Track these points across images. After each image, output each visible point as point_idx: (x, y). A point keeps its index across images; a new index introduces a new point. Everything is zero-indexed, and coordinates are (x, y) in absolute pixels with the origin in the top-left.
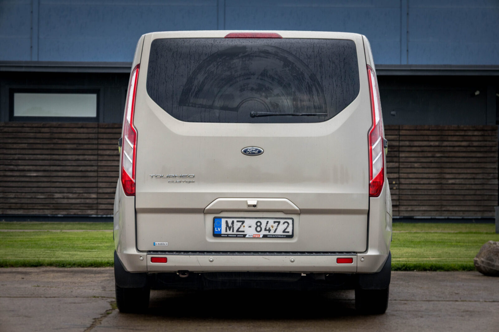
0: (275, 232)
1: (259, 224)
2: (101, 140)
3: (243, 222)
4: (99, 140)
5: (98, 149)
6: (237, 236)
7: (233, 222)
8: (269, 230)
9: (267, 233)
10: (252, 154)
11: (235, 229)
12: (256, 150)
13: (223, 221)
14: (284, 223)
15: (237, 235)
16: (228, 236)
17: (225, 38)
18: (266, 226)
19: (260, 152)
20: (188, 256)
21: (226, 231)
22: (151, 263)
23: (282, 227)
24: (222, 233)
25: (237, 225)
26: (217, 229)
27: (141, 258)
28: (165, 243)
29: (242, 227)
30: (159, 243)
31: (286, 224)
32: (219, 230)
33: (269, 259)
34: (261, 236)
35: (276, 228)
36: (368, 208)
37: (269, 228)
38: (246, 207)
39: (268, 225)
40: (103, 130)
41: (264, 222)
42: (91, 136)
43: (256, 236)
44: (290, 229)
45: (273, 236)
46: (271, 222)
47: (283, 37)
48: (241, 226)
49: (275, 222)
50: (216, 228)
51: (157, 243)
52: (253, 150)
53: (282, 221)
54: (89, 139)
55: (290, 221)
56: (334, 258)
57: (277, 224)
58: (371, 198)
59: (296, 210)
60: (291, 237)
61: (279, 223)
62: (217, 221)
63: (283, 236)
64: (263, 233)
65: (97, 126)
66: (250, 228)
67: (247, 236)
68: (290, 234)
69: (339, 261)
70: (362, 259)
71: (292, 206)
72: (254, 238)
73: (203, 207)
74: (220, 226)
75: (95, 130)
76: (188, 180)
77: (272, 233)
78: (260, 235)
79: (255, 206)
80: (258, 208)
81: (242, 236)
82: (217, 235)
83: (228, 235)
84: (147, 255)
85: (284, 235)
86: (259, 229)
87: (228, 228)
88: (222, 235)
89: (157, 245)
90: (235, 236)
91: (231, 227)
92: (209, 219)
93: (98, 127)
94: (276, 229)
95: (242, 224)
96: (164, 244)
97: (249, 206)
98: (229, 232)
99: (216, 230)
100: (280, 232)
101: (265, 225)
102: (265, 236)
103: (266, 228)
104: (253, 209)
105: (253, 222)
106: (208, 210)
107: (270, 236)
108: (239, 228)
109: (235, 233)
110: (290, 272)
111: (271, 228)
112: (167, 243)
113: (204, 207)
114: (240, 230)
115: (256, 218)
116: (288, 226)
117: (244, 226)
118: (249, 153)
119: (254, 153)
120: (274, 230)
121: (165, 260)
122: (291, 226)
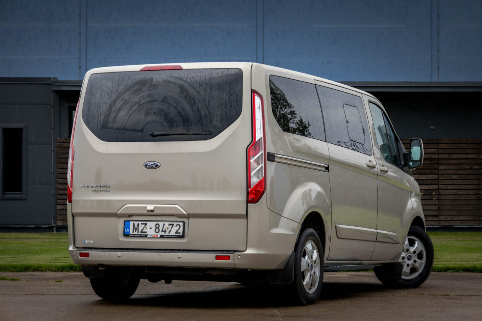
0: (169, 233)
1: (157, 226)
3: (146, 224)
6: (141, 236)
7: (138, 225)
8: (165, 231)
9: (163, 233)
10: (151, 167)
11: (140, 231)
12: (154, 164)
13: (131, 223)
14: (176, 226)
15: (141, 235)
16: (134, 236)
17: (140, 71)
18: (163, 228)
19: (157, 165)
20: (103, 252)
21: (133, 232)
22: (80, 257)
23: (175, 229)
24: (130, 233)
25: (141, 227)
26: (127, 230)
27: (74, 253)
28: (91, 241)
29: (145, 228)
30: (88, 241)
31: (178, 226)
32: (128, 231)
33: (161, 256)
34: (159, 236)
35: (170, 229)
37: (165, 230)
38: (146, 212)
39: (164, 227)
41: (161, 224)
43: (155, 236)
44: (181, 231)
45: (168, 236)
46: (167, 224)
48: (144, 228)
49: (169, 225)
50: (126, 230)
51: (86, 241)
52: (152, 164)
53: (175, 224)
55: (181, 224)
56: (214, 255)
57: (171, 226)
59: (184, 214)
61: (173, 225)
62: (127, 223)
63: (175, 236)
64: (161, 233)
66: (151, 229)
67: (148, 236)
68: (181, 234)
69: (217, 258)
70: (239, 257)
71: (181, 211)
72: (153, 238)
74: (129, 228)
76: (105, 189)
77: (167, 233)
78: (158, 235)
79: (152, 211)
81: (145, 236)
82: (126, 235)
83: (134, 235)
84: (77, 251)
85: (176, 236)
86: (157, 230)
87: (134, 229)
88: (130, 235)
89: (86, 243)
90: (140, 236)
91: (137, 228)
92: (121, 221)
94: (170, 231)
95: (145, 226)
96: (91, 242)
97: (148, 211)
98: (135, 233)
99: (126, 231)
100: (173, 233)
101: (162, 227)
102: (162, 236)
103: (162, 230)
104: (151, 214)
106: (119, 214)
107: (165, 236)
108: (143, 229)
109: (140, 233)
111: (167, 230)
112: (93, 241)
113: (116, 212)
114: (143, 231)
115: (155, 221)
116: (179, 228)
117: (146, 228)
118: (149, 167)
119: (153, 167)
120: (169, 231)
122: (182, 228)
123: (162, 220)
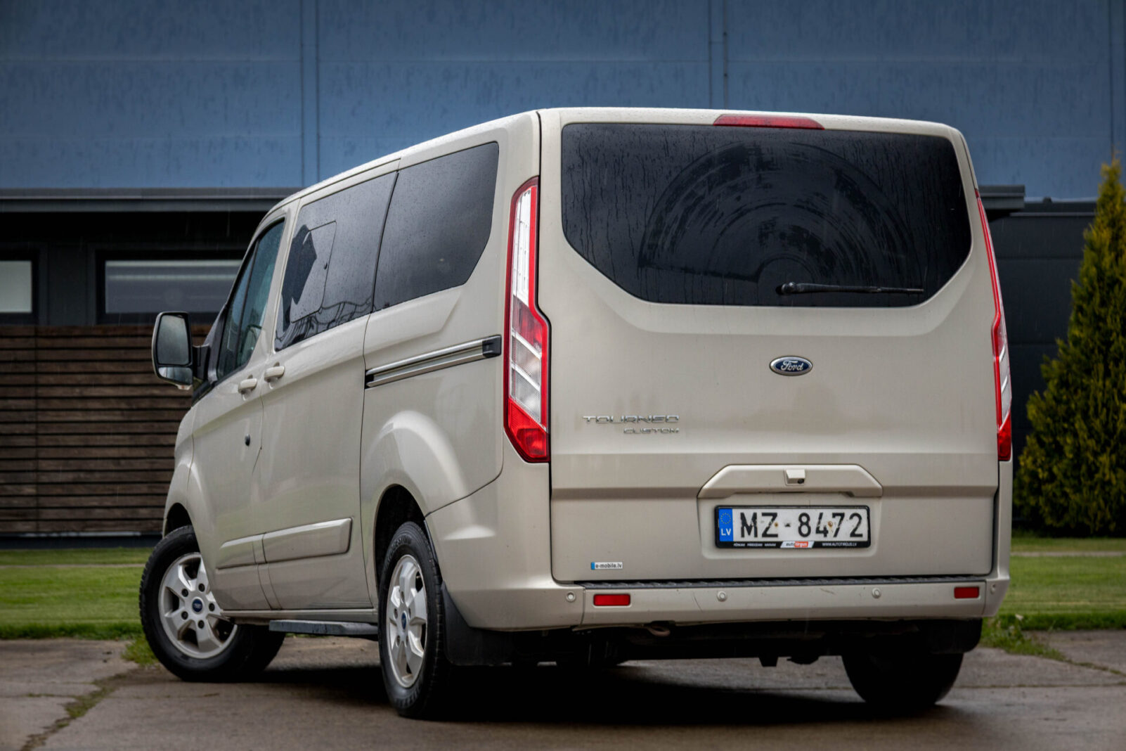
0: (836, 535)
2: (43, 364)
3: (774, 516)
4: (39, 364)
5: (37, 385)
6: (763, 546)
7: (755, 517)
8: (825, 532)
9: (820, 538)
10: (792, 371)
11: (760, 532)
12: (800, 363)
13: (736, 514)
14: (851, 517)
15: (764, 543)
16: (746, 546)
18: (819, 523)
19: (806, 367)
21: (743, 535)
23: (848, 525)
24: (735, 540)
25: (762, 522)
26: (725, 532)
28: (616, 563)
29: (773, 525)
30: (604, 563)
31: (856, 519)
32: (729, 533)
33: (832, 593)
34: (810, 545)
35: (837, 527)
36: (997, 484)
37: (825, 528)
39: (822, 521)
40: (48, 343)
42: (21, 355)
43: (801, 545)
44: (863, 530)
45: (833, 544)
46: (828, 513)
47: (826, 126)
48: (770, 524)
49: (834, 515)
50: (722, 530)
51: (599, 564)
52: (793, 364)
53: (848, 513)
54: (16, 361)
55: (863, 513)
56: (950, 587)
57: (838, 518)
58: (1001, 462)
59: (876, 489)
60: (866, 545)
61: (842, 515)
62: (722, 514)
63: (851, 544)
64: (814, 537)
65: (33, 334)
66: (788, 528)
67: (783, 546)
68: (865, 538)
72: (797, 549)
73: (698, 485)
74: (731, 526)
75: (31, 343)
77: (830, 537)
78: (807, 543)
79: (801, 481)
80: (807, 485)
81: (774, 545)
82: (723, 543)
83: (746, 543)
85: (853, 542)
86: (805, 530)
87: (745, 528)
88: (735, 545)
89: (599, 568)
90: (761, 545)
91: (751, 526)
92: (707, 508)
93: (36, 336)
94: (838, 530)
95: (773, 520)
96: (615, 566)
97: (791, 481)
98: (748, 538)
99: (723, 534)
100: (844, 536)
101: (817, 521)
102: (818, 545)
103: (818, 529)
105: (791, 516)
107: (827, 544)
108: (767, 529)
109: (760, 538)
110: (869, 618)
111: (828, 528)
112: (621, 563)
114: (768, 533)
115: (799, 507)
116: (859, 523)
117: (776, 525)
118: (787, 370)
119: (796, 370)
120: (834, 531)
121: (625, 600)
122: (864, 521)
123: (812, 503)
